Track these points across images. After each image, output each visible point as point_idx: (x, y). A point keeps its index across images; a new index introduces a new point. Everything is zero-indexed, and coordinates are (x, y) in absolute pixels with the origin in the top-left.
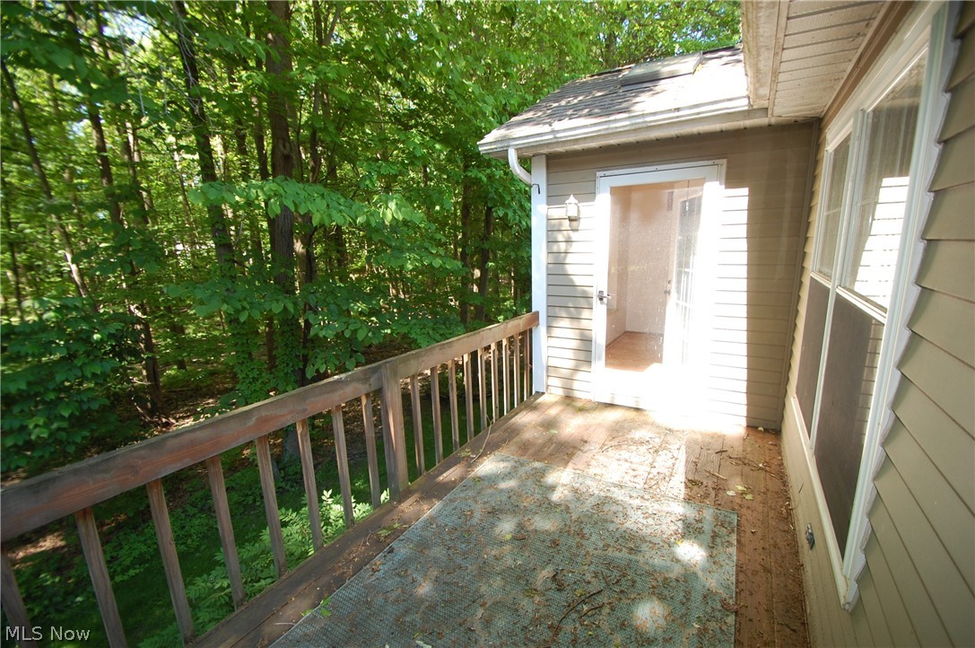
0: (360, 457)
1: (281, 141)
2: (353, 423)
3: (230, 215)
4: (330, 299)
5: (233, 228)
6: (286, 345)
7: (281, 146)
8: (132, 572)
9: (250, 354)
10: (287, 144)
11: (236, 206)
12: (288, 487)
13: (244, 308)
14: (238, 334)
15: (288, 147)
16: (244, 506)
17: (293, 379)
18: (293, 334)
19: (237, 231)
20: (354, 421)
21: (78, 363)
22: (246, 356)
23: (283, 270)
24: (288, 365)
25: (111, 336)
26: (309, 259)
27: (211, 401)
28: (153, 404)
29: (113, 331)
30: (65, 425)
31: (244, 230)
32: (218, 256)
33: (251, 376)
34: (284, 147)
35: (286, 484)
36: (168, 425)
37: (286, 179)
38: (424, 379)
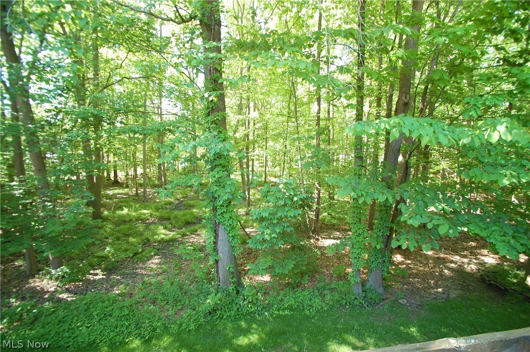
0: (417, 308)
1: (404, 95)
2: (415, 278)
3: (366, 141)
4: (419, 197)
5: (365, 147)
6: (381, 218)
7: (404, 98)
8: (286, 312)
9: (360, 219)
10: (408, 96)
11: (369, 136)
12: (365, 305)
13: (362, 195)
14: (356, 207)
15: (408, 98)
16: (340, 304)
17: (381, 240)
18: (387, 213)
19: (367, 150)
20: (416, 277)
21: (286, 209)
22: (358, 220)
23: (390, 174)
24: (380, 230)
25: (301, 199)
26: (407, 166)
27: (338, 233)
28: (315, 228)
29: (302, 197)
30: (276, 236)
31: (371, 148)
32: (355, 162)
33: (358, 232)
34: (406, 98)
35: (365, 302)
36: (318, 240)
37: (406, 116)
38: (480, 264)
